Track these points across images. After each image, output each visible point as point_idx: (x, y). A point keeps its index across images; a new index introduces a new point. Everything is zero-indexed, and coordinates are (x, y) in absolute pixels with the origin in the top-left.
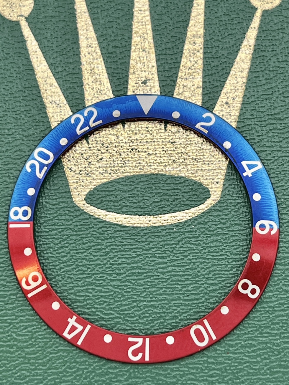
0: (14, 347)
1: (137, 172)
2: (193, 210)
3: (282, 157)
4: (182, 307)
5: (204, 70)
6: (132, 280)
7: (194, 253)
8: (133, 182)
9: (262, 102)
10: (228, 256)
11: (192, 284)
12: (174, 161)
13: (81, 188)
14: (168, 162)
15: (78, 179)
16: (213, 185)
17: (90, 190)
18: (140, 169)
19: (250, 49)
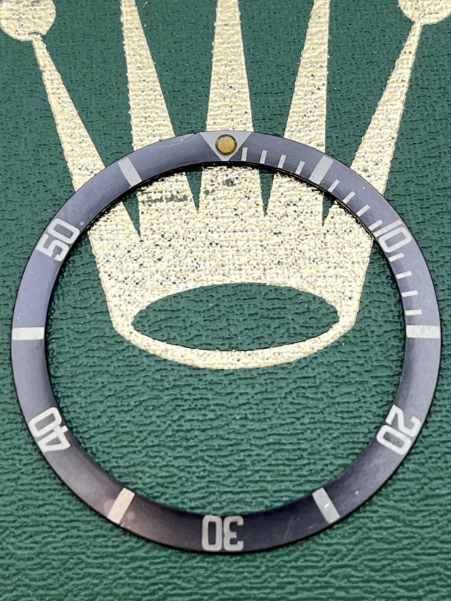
1: (218, 281)
2: (309, 342)
5: (328, 118)
6: (208, 456)
7: (312, 413)
8: (212, 296)
9: (423, 169)
10: (368, 418)
11: (309, 464)
12: (279, 262)
13: (126, 306)
14: (268, 264)
15: (122, 290)
16: (343, 301)
17: (141, 309)
18: (224, 275)
19: (403, 86)
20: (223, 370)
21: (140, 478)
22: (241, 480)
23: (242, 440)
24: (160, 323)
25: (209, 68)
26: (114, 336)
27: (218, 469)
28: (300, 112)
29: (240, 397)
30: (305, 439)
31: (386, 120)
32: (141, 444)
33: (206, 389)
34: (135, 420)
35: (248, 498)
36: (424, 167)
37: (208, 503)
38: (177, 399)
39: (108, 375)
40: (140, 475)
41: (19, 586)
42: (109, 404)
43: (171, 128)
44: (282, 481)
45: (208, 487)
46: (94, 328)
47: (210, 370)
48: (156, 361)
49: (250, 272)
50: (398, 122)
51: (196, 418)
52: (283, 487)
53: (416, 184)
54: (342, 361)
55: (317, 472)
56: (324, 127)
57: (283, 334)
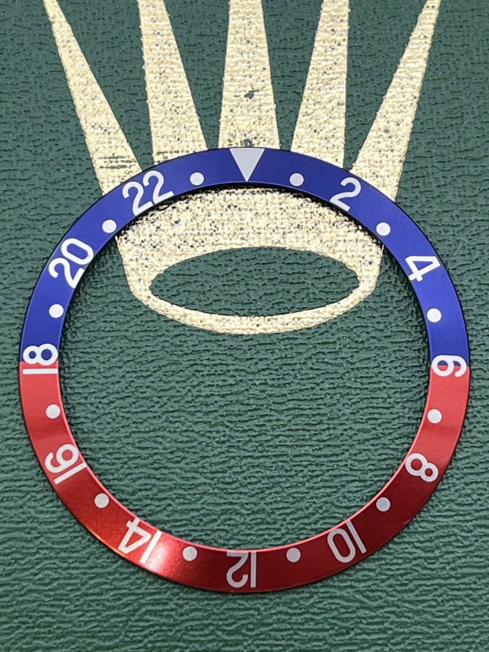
0: (32, 532)
1: (236, 244)
2: (329, 308)
3: (477, 220)
4: (310, 468)
5: (348, 76)
6: (228, 421)
7: (331, 378)
8: (230, 260)
9: (445, 130)
10: (388, 384)
11: (328, 429)
12: (298, 225)
13: (143, 270)
14: (287, 227)
15: (139, 254)
16: (363, 266)
17: (158, 273)
18: (242, 239)
19: (426, 43)
20: (242, 335)
21: (161, 443)
22: (260, 445)
23: (262, 405)
24: (178, 287)
25: (226, 21)
26: (131, 301)
27: (237, 434)
28: (320, 69)
29: (260, 362)
30: (325, 404)
31: (407, 78)
32: (161, 409)
33: (226, 354)
34: (154, 385)
35: (268, 462)
36: (446, 128)
37: (229, 467)
38: (196, 364)
39: (127, 341)
40: (160, 439)
41: (42, 549)
42: (128, 369)
43: (187, 84)
44: (302, 446)
45: (228, 451)
46: (112, 292)
47: (230, 335)
48: (175, 326)
49: (268, 236)
50: (420, 80)
51: (215, 383)
52: (303, 452)
53: (438, 146)
54: (362, 326)
55: (337, 437)
56: (344, 85)
57: (303, 299)
